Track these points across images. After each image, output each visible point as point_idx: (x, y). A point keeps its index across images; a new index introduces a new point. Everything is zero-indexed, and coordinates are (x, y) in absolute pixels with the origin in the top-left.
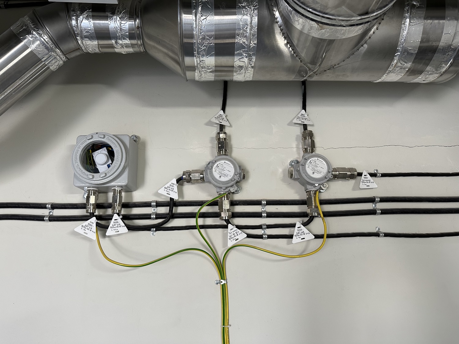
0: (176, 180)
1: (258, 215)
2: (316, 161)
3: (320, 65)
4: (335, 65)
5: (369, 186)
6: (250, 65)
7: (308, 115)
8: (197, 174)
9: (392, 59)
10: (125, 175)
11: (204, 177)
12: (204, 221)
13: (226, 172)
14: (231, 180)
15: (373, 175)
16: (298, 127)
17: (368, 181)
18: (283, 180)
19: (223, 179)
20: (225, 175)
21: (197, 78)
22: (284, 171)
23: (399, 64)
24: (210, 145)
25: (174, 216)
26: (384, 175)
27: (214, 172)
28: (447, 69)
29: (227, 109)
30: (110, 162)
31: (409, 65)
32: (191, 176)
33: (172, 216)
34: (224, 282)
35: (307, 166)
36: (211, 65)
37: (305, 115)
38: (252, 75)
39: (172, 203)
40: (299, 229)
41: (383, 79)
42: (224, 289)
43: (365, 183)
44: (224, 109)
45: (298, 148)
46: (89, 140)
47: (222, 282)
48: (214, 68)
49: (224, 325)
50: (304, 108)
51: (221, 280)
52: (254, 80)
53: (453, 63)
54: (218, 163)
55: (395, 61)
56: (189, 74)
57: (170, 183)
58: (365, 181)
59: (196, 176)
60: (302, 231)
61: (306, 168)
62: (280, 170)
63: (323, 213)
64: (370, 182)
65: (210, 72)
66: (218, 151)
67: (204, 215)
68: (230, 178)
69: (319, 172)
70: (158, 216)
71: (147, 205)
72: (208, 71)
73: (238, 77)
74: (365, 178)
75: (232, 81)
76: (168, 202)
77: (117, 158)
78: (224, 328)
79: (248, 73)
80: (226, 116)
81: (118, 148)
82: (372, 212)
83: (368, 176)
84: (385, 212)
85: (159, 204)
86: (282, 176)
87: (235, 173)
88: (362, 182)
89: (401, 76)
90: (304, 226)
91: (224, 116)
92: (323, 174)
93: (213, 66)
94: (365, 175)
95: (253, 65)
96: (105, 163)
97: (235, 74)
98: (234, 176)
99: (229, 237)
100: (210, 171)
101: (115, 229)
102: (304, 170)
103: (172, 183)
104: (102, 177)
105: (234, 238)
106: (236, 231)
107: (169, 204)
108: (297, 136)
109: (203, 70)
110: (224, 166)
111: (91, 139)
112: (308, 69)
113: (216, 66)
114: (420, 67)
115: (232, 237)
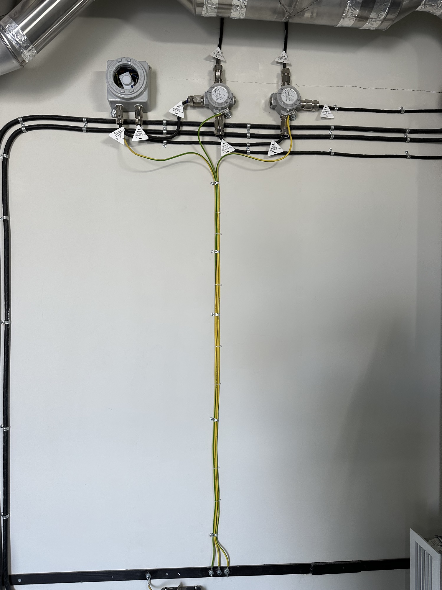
0: (183, 103)
1: (244, 136)
2: (289, 91)
3: (294, 8)
4: (305, 8)
5: (327, 116)
6: (243, 4)
7: (287, 56)
8: (199, 98)
9: (346, 7)
10: (146, 94)
11: (204, 100)
12: (203, 139)
13: (222, 96)
14: (226, 102)
15: (332, 109)
16: (279, 67)
17: (327, 112)
18: (265, 110)
19: (219, 101)
20: (221, 98)
21: (204, 14)
22: (266, 102)
23: (350, 11)
24: (208, 77)
25: (181, 132)
26: (340, 109)
27: (212, 95)
28: (385, 16)
29: (223, 47)
30: (133, 83)
31: (357, 12)
32: (194, 100)
33: (180, 133)
34: (217, 183)
35: (282, 94)
36: (215, 2)
37: (285, 56)
38: (245, 13)
39: (179, 123)
40: (273, 145)
41: (340, 24)
42: (217, 187)
43: (325, 114)
44: (220, 46)
45: (277, 83)
46: (119, 62)
47: (216, 183)
48: (217, 5)
49: (216, 211)
50: (285, 49)
51: (215, 182)
52: (246, 18)
53: (388, 12)
54: (215, 88)
55: (347, 8)
56: (198, 9)
57: (178, 105)
58: (325, 112)
59: (199, 100)
60: (275, 147)
61: (282, 96)
62: (263, 101)
63: (292, 135)
64: (328, 113)
65: (214, 8)
66: (215, 81)
67: (203, 134)
68: (225, 100)
69: (291, 100)
70: (169, 132)
71: (160, 123)
72: (213, 6)
73: (235, 14)
74: (325, 109)
75: (229, 18)
76: (176, 122)
77: (141, 78)
78: (216, 213)
79: (242, 11)
80: (222, 53)
81: (141, 70)
82: (327, 137)
83: (328, 108)
84: (337, 137)
85: (169, 123)
86: (264, 106)
87: (228, 96)
88: (323, 112)
89: (354, 22)
90: (277, 143)
91: (220, 52)
92: (294, 102)
93: (217, 4)
94: (325, 108)
95: (246, 4)
96: (130, 84)
97: (232, 11)
98: (227, 99)
99: (222, 149)
100: (209, 94)
101: (138, 136)
102: (281, 98)
103: (179, 105)
104: (131, 92)
105: (226, 150)
106: (227, 146)
107: (177, 123)
108: (278, 73)
109: (209, 6)
110: (221, 91)
111: (121, 61)
112: (286, 11)
113: (219, 4)
114: (365, 13)
115: (224, 149)
